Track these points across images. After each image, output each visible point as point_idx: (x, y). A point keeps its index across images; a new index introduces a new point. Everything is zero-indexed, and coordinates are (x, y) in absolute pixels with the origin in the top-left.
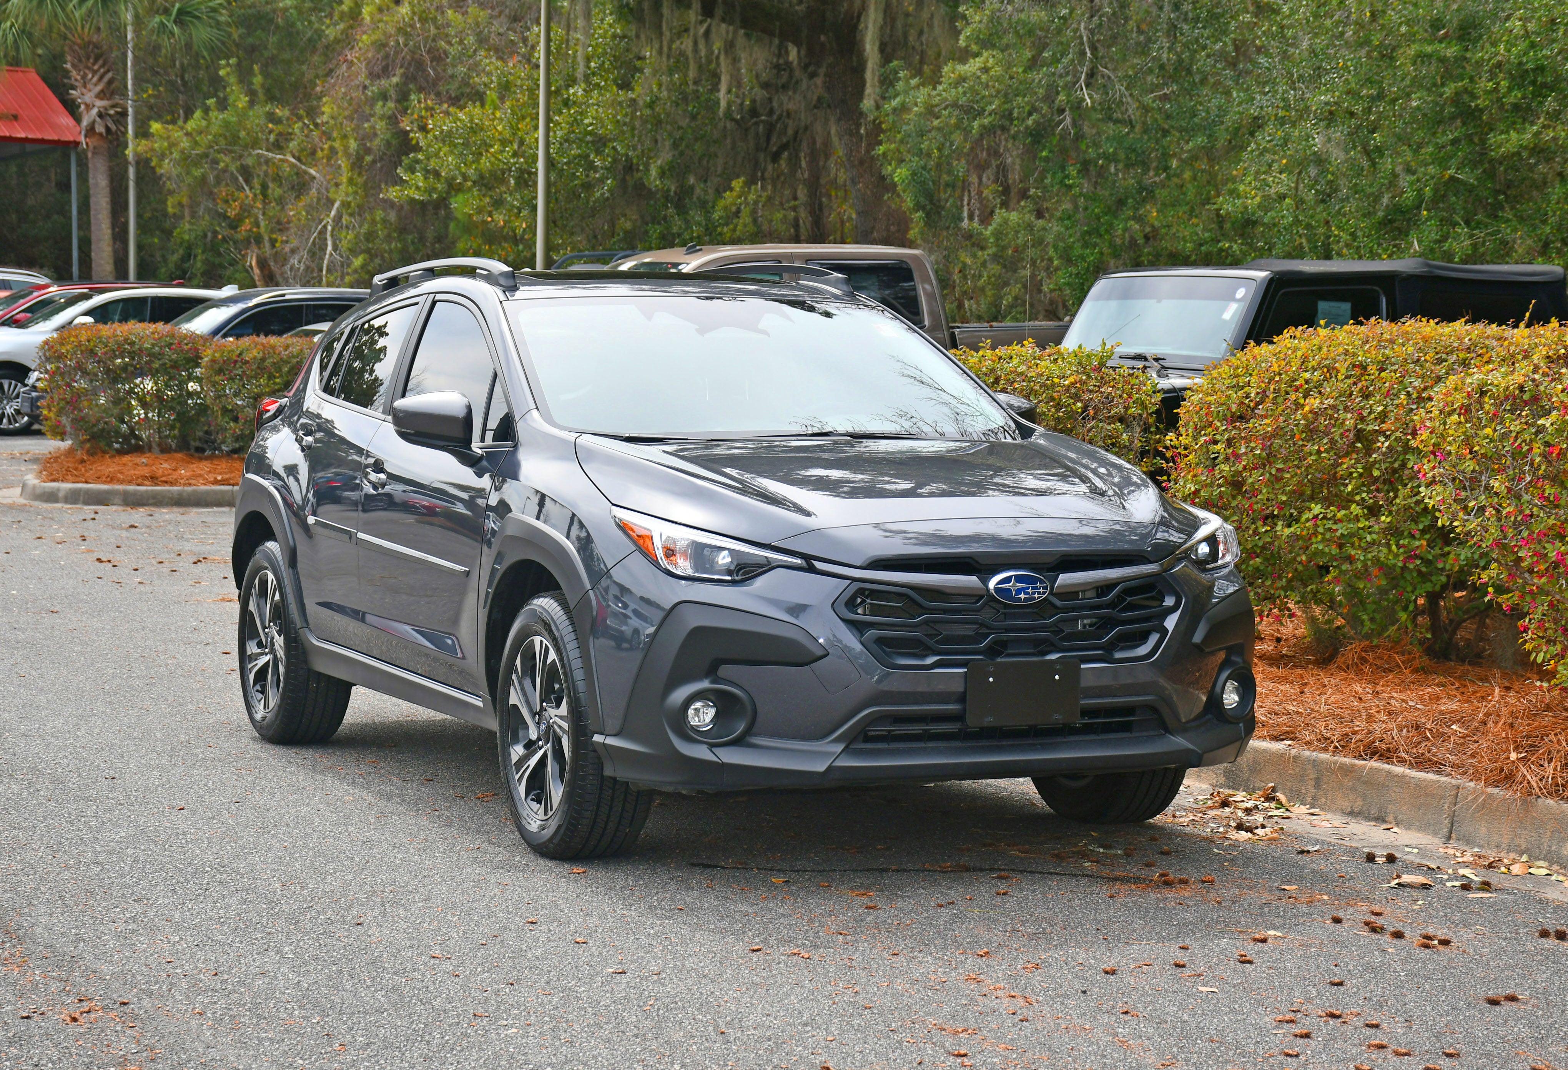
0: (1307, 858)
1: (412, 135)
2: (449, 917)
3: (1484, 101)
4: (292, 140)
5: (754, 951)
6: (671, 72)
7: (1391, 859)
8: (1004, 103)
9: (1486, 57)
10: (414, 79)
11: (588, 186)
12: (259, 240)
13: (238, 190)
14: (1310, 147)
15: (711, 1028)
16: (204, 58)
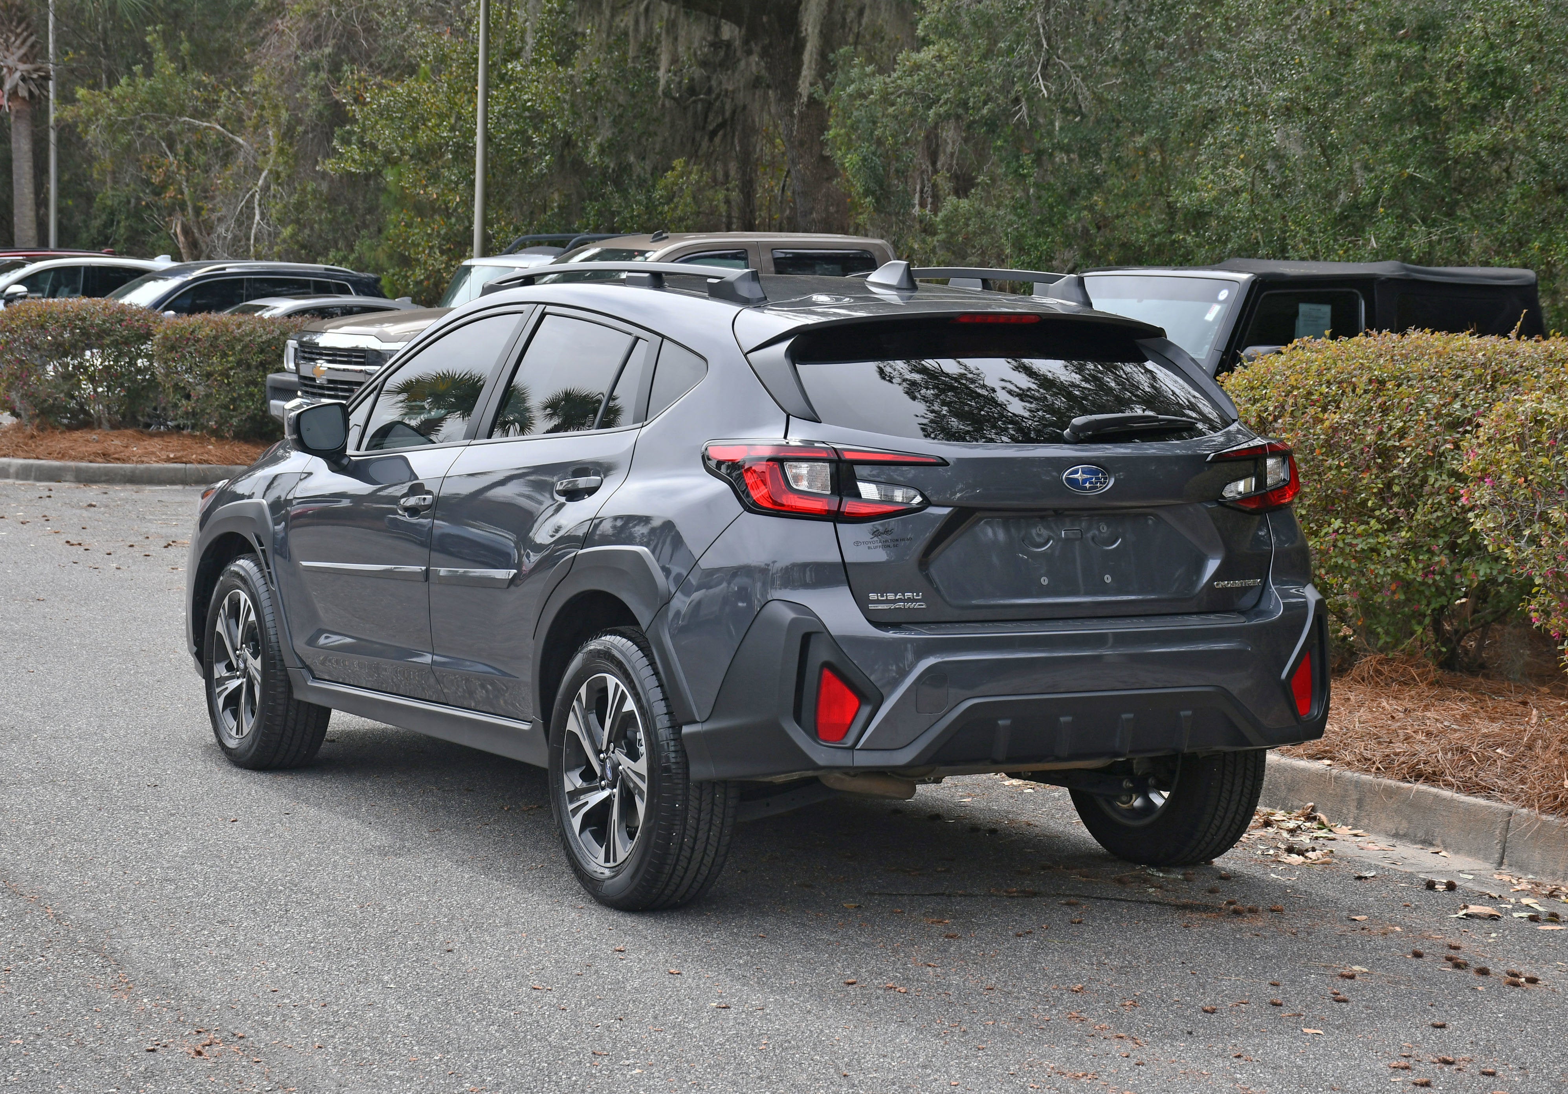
0: (1366, 884)
1: (348, 108)
2: (536, 943)
3: (1444, 101)
4: (219, 107)
5: (849, 984)
6: (610, 49)
7: (1451, 887)
8: (960, 92)
9: (1446, 57)
10: (346, 49)
11: (525, 163)
12: (183, 207)
13: (162, 156)
14: (1268, 143)
15: (832, 1070)
16: (128, 22)
